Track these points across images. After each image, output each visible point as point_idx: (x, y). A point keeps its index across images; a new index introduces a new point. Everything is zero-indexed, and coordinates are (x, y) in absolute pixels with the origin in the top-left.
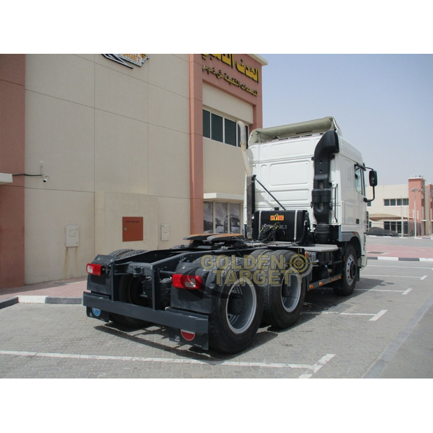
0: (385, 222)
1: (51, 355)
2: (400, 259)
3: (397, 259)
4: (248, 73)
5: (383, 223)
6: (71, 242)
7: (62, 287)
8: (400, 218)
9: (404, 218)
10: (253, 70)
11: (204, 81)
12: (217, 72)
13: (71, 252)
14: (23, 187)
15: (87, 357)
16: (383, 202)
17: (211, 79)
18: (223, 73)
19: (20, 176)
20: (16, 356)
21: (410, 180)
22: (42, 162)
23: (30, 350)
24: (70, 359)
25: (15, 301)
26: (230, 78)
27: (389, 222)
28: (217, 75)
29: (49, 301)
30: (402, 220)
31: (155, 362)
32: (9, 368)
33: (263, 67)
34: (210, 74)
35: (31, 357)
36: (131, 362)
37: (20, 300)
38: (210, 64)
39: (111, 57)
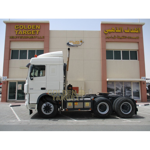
10: (135, 29)
18: (116, 36)
26: (121, 36)
28: (113, 38)
34: (109, 38)
38: (110, 35)
39: (71, 46)
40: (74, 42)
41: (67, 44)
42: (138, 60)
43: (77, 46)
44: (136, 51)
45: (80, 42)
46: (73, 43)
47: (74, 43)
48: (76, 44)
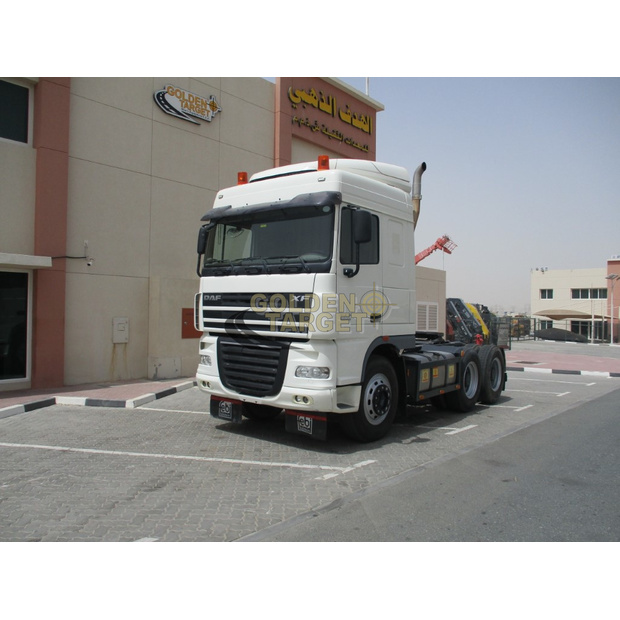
0: (573, 322)
1: (84, 450)
2: (554, 372)
3: (550, 371)
4: (356, 122)
5: (569, 322)
6: (120, 337)
7: (106, 390)
8: (590, 317)
9: (596, 317)
10: (363, 118)
11: (294, 136)
12: (312, 123)
13: (119, 350)
14: (64, 271)
15: (120, 453)
16: (570, 294)
17: (304, 132)
18: (320, 124)
19: (61, 258)
20: (49, 450)
21: (610, 263)
22: (86, 241)
23: (64, 446)
24: (103, 454)
25: (52, 402)
26: (330, 130)
27: (578, 322)
28: (311, 128)
29: (89, 403)
30: (593, 320)
31: (186, 460)
32: (42, 459)
33: (377, 113)
34: (302, 126)
35: (64, 451)
36: (163, 458)
37: (57, 402)
38: (303, 114)
39: (174, 113)
40: (186, 97)
41: (158, 95)
43: (197, 121)
45: (208, 107)
46: (182, 102)
47: (186, 105)
48: (192, 112)
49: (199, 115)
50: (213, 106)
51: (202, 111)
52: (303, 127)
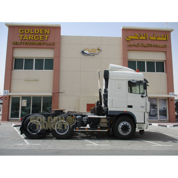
4: (158, 38)
10: (162, 36)
11: (129, 50)
14: (58, 96)
18: (140, 44)
26: (145, 44)
28: (136, 46)
38: (132, 43)
39: (86, 55)
40: (90, 50)
42: (166, 73)
43: (93, 55)
44: (163, 62)
46: (89, 51)
47: (90, 52)
48: (92, 53)
49: (94, 53)
50: (98, 50)
51: (95, 52)
52: (132, 47)
